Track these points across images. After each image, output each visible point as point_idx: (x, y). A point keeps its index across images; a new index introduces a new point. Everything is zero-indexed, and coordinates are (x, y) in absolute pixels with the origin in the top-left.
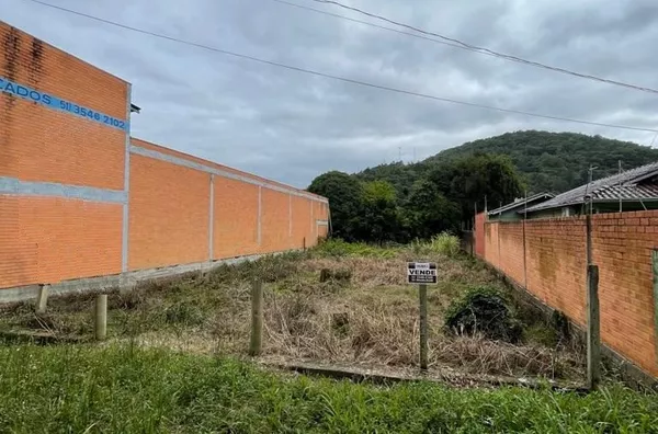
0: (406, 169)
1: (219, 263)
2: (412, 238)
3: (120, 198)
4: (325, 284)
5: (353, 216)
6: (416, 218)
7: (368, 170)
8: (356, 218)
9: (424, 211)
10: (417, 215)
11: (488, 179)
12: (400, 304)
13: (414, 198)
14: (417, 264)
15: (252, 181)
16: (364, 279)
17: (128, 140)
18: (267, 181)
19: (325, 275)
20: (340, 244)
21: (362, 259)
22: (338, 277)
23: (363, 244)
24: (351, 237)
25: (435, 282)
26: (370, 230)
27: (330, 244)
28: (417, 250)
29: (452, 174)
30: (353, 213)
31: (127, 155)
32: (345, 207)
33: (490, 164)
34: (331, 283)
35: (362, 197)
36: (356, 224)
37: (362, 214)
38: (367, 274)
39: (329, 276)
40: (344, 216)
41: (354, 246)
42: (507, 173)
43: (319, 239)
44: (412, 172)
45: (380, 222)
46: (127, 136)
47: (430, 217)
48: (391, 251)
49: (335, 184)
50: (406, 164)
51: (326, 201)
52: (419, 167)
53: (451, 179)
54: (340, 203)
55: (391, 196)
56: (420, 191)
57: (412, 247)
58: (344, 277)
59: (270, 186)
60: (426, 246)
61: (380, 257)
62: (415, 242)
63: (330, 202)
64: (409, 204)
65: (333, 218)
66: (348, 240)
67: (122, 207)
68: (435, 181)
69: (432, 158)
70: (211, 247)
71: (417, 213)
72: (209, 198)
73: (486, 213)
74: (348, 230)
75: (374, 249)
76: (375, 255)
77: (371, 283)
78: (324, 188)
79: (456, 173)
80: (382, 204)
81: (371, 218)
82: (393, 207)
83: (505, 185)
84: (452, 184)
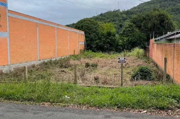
0: (121, 14)
1: (42, 61)
2: (123, 50)
3: (6, 35)
4: (88, 68)
5: (96, 40)
6: (125, 40)
7: (101, 15)
8: (97, 41)
9: (128, 37)
10: (126, 39)
11: (158, 22)
12: (116, 74)
13: (124, 31)
14: (120, 58)
15: (53, 25)
16: (102, 67)
17: (7, 11)
18: (59, 25)
19: (87, 65)
20: (90, 53)
21: (101, 59)
22: (92, 66)
23: (101, 53)
24: (95, 50)
25: (125, 63)
26: (104, 46)
27: (86, 53)
28: (125, 55)
29: (142, 19)
30: (96, 38)
31: (7, 17)
32: (92, 36)
33: (160, 14)
34: (90, 68)
35: (100, 31)
36: (97, 43)
37: (100, 39)
38: (103, 65)
39: (89, 65)
40: (92, 40)
41: (96, 54)
42: (167, 19)
43: (81, 51)
44: (124, 16)
45: (108, 43)
46: (7, 10)
47: (131, 40)
48: (113, 56)
49: (87, 24)
50: (121, 11)
51: (83, 33)
52: (128, 13)
53: (142, 22)
54: (90, 34)
55: (114, 30)
56: (127, 27)
57: (123, 54)
58: (95, 66)
59: (60, 27)
60: (129, 54)
61: (109, 58)
62: (124, 51)
63: (85, 33)
64: (122, 34)
65: (87, 41)
66: (93, 51)
67: (7, 39)
68: (134, 23)
69: (135, 8)
70: (38, 54)
71: (125, 38)
72: (37, 33)
73: (154, 39)
74: (94, 46)
75: (106, 55)
76: (106, 57)
77: (105, 68)
78: (82, 27)
79: (144, 19)
80: (109, 34)
81: (104, 41)
82: (114, 36)
83: (166, 25)
84: (142, 24)
